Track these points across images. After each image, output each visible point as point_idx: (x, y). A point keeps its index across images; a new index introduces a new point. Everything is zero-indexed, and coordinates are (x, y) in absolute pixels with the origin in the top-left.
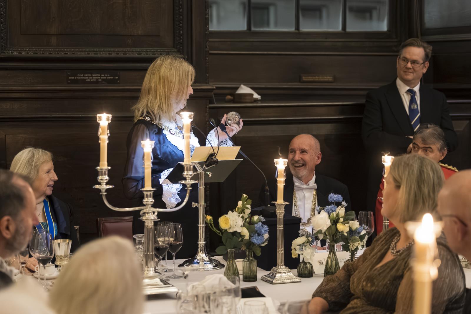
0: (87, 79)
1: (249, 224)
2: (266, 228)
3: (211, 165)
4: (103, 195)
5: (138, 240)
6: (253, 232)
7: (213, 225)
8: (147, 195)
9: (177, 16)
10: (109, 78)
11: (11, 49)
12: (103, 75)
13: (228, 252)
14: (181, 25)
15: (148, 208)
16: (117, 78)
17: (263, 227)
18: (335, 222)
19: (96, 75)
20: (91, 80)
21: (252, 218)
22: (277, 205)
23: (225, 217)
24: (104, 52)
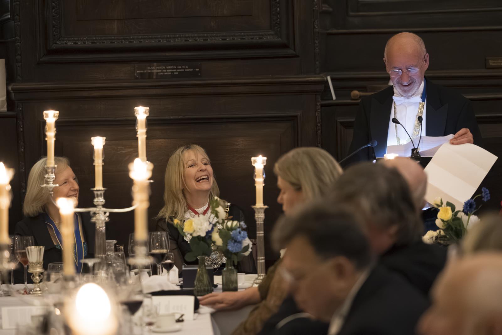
0: (160, 72)
2: (245, 234)
6: (230, 239)
8: (97, 195)
10: (188, 70)
11: (66, 39)
12: (180, 67)
15: (98, 208)
16: (197, 70)
17: (241, 233)
19: (171, 67)
20: (165, 74)
22: (255, 209)
24: (179, 39)
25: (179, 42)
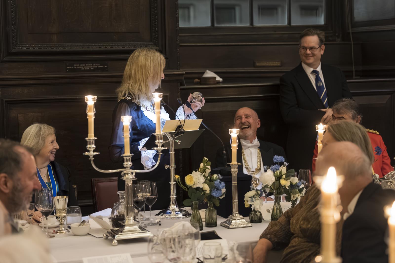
0: (82, 68)
1: (210, 181)
2: (223, 184)
3: (179, 134)
4: (92, 160)
5: (121, 196)
6: (213, 187)
7: (180, 182)
8: (127, 159)
9: (153, 16)
10: (100, 67)
11: (21, 45)
12: (95, 65)
13: (193, 203)
14: (156, 23)
15: (127, 170)
16: (106, 67)
17: (221, 183)
18: (278, 178)
19: (89, 65)
20: (85, 69)
21: (212, 177)
22: (231, 166)
23: (190, 175)
24: (95, 46)
25: (96, 48)
